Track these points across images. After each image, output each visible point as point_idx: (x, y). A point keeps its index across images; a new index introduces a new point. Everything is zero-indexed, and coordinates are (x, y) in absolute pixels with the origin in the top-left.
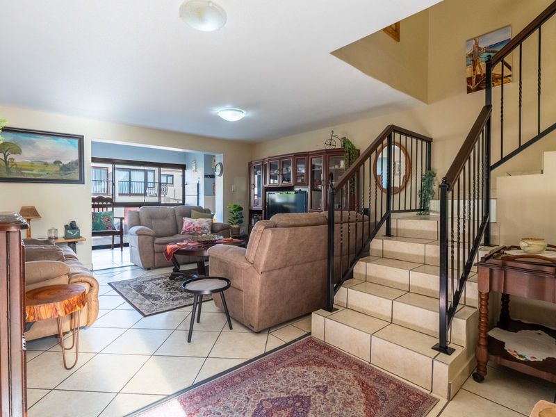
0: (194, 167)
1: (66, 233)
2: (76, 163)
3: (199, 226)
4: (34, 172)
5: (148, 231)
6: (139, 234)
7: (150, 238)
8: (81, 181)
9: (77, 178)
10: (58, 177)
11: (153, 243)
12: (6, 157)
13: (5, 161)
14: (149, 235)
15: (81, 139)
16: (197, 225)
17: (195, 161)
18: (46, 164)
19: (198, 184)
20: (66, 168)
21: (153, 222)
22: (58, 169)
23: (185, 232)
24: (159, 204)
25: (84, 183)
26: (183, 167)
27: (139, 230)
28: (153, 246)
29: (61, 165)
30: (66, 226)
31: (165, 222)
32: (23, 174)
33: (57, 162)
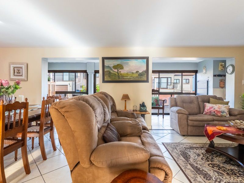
0: (204, 71)
1: (140, 108)
2: (145, 72)
3: (218, 110)
4: (128, 77)
5: (184, 111)
6: (178, 112)
7: (185, 116)
8: (147, 81)
9: (145, 79)
10: (137, 79)
11: (187, 119)
12: (118, 71)
13: (118, 73)
14: (185, 114)
15: (147, 59)
16: (217, 109)
17: (205, 67)
18: (133, 73)
19: (208, 82)
20: (141, 75)
21: (184, 105)
22: (137, 75)
23: (207, 113)
24: (181, 93)
25: (148, 82)
26: (196, 72)
27: (178, 110)
28: (187, 121)
29: (139, 73)
30: (140, 105)
31: (192, 105)
32: (124, 78)
33: (137, 72)
